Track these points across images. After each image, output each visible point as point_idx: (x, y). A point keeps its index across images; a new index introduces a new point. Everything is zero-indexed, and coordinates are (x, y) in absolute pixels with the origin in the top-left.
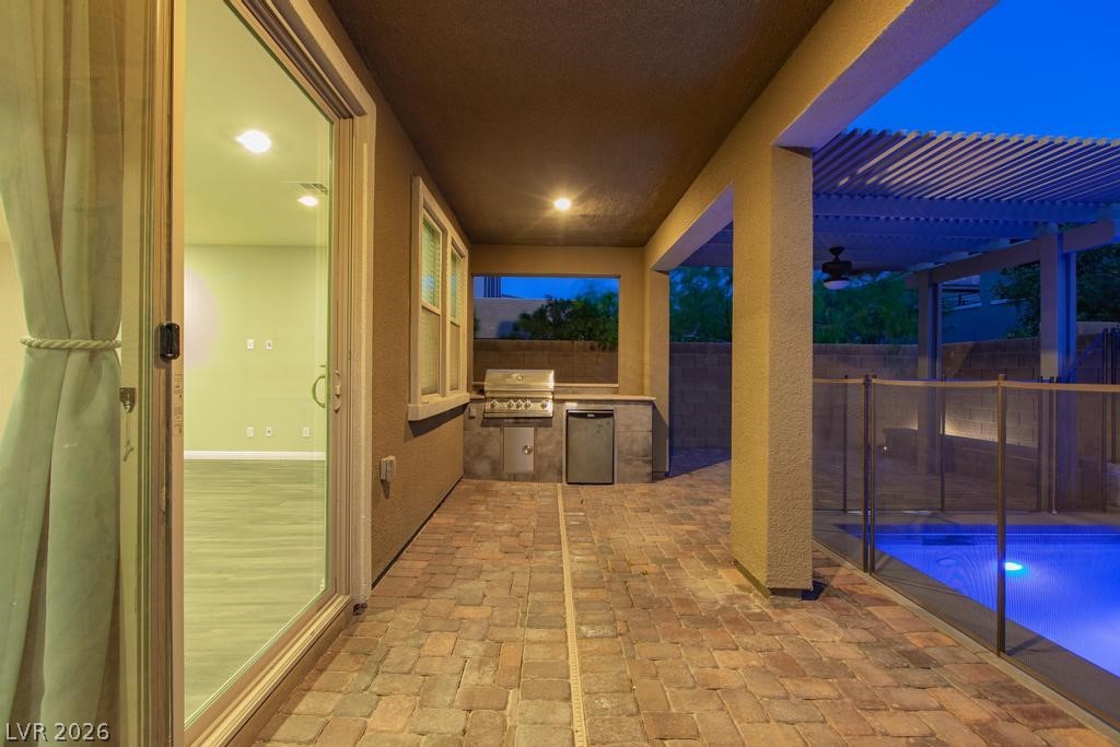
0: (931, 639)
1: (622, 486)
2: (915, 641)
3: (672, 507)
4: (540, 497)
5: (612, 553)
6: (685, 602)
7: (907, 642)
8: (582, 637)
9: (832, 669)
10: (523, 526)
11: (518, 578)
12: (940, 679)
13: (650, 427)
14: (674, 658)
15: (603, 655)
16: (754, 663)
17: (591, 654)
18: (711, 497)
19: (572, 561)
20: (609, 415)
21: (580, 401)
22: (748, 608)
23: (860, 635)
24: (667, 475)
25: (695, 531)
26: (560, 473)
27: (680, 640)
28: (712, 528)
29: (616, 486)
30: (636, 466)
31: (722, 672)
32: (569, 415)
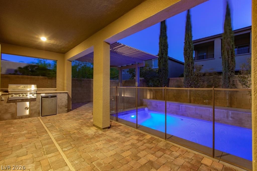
0: (128, 129)
1: (59, 115)
2: (126, 130)
3: (75, 117)
4: (33, 122)
5: (64, 131)
6: (86, 136)
7: (125, 131)
8: (64, 151)
9: (116, 139)
10: (31, 131)
11: (37, 144)
12: (131, 135)
13: (67, 99)
14: (88, 147)
15: (71, 153)
16: (104, 142)
17: (68, 154)
18: (83, 113)
19: (53, 136)
20: (55, 96)
21: (46, 93)
22: (99, 133)
23: (119, 132)
24: (71, 110)
25: (83, 121)
26: (39, 114)
27: (88, 143)
28: (86, 120)
29: (58, 115)
30: (63, 109)
31: (98, 146)
32: (42, 97)
